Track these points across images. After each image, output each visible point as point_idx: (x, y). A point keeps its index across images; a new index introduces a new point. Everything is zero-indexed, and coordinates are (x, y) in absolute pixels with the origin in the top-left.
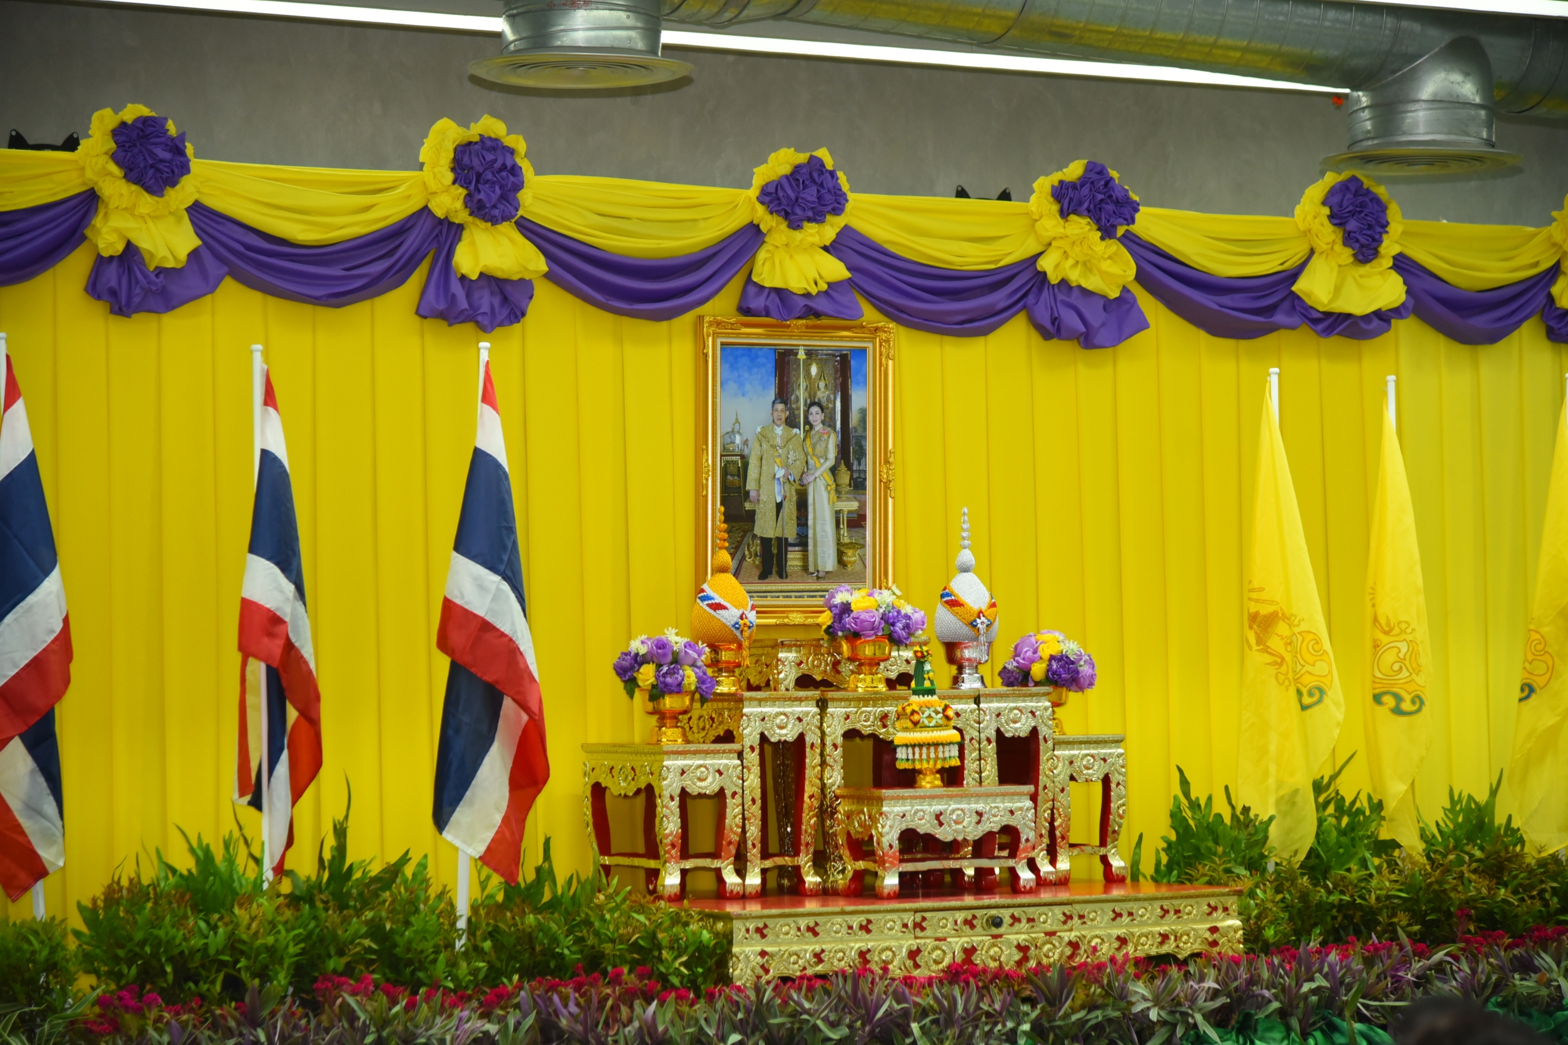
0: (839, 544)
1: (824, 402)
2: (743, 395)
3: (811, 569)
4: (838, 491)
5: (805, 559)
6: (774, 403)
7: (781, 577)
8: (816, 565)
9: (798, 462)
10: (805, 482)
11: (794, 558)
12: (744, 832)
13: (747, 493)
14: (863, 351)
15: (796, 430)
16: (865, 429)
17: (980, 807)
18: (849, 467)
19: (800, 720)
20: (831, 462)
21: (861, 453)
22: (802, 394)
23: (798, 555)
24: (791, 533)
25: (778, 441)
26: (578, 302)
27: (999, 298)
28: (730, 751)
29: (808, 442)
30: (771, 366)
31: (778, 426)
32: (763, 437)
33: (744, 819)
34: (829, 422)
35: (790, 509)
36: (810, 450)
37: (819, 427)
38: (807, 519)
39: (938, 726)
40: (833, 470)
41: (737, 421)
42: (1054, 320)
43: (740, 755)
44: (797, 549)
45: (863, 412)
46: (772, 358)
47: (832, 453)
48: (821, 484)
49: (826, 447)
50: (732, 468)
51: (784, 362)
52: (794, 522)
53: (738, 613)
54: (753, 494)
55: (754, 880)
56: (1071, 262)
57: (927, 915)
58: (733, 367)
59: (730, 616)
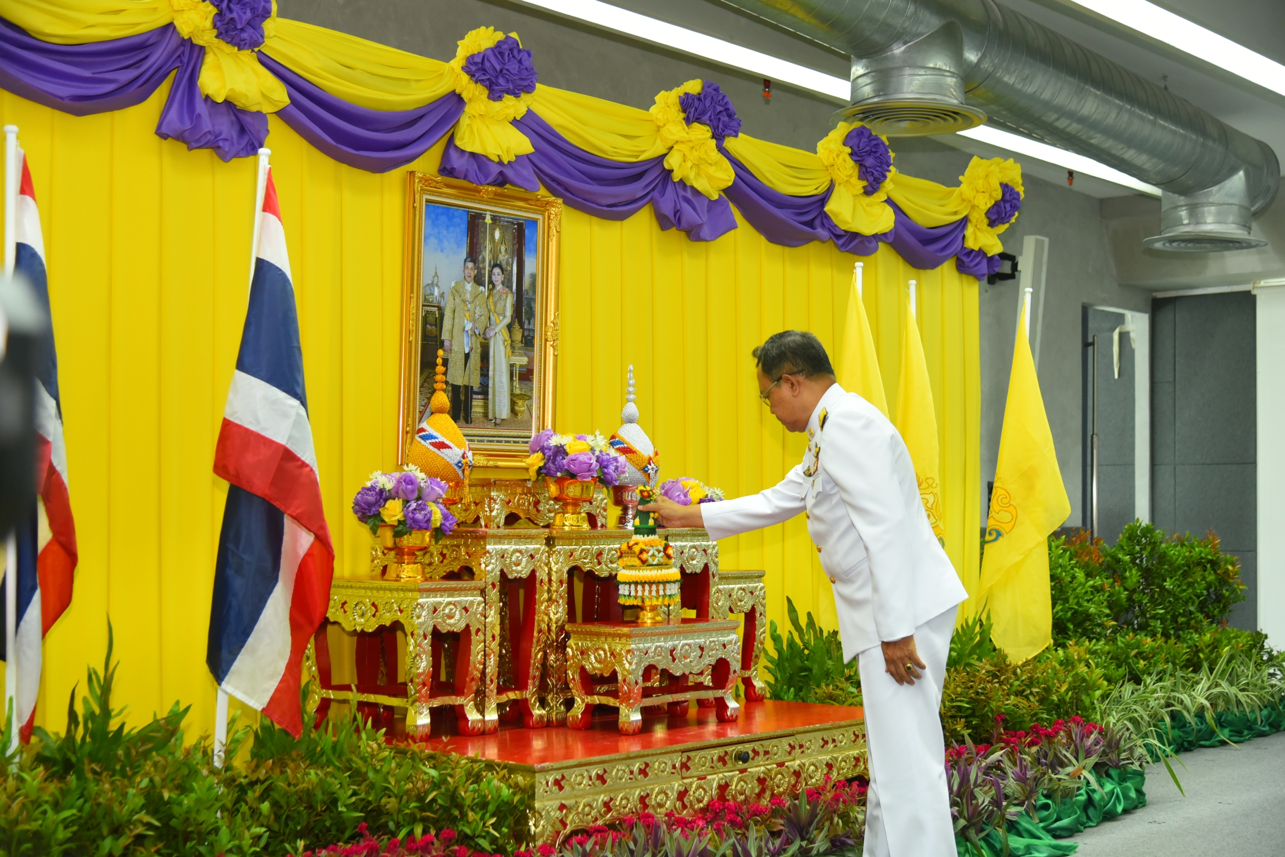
0: (512, 395)
1: (504, 263)
2: (442, 251)
3: (490, 417)
4: (512, 347)
5: (486, 406)
6: (465, 261)
7: (467, 422)
8: (494, 413)
9: (483, 318)
10: (488, 336)
11: (477, 405)
12: (485, 668)
13: (442, 342)
14: (535, 222)
15: (481, 288)
16: (534, 292)
17: (701, 641)
18: (521, 325)
19: (532, 556)
20: (508, 320)
21: (531, 315)
22: (487, 255)
23: (481, 403)
24: (476, 383)
25: (468, 297)
26: (304, 144)
27: (637, 189)
28: (475, 589)
29: (491, 300)
30: (464, 226)
31: (469, 282)
32: (457, 291)
33: (485, 655)
34: (507, 283)
35: (475, 360)
36: (492, 307)
37: (499, 287)
38: (488, 371)
39: (660, 565)
40: (510, 327)
41: (436, 275)
42: (677, 212)
43: (483, 592)
44: (480, 397)
45: (534, 277)
46: (465, 218)
47: (509, 313)
48: (500, 338)
49: (505, 306)
50: (431, 319)
51: (474, 222)
52: (478, 372)
53: (460, 452)
54: (446, 344)
55: (492, 716)
56: (689, 164)
57: (691, 754)
58: (435, 224)
59: (453, 455)
